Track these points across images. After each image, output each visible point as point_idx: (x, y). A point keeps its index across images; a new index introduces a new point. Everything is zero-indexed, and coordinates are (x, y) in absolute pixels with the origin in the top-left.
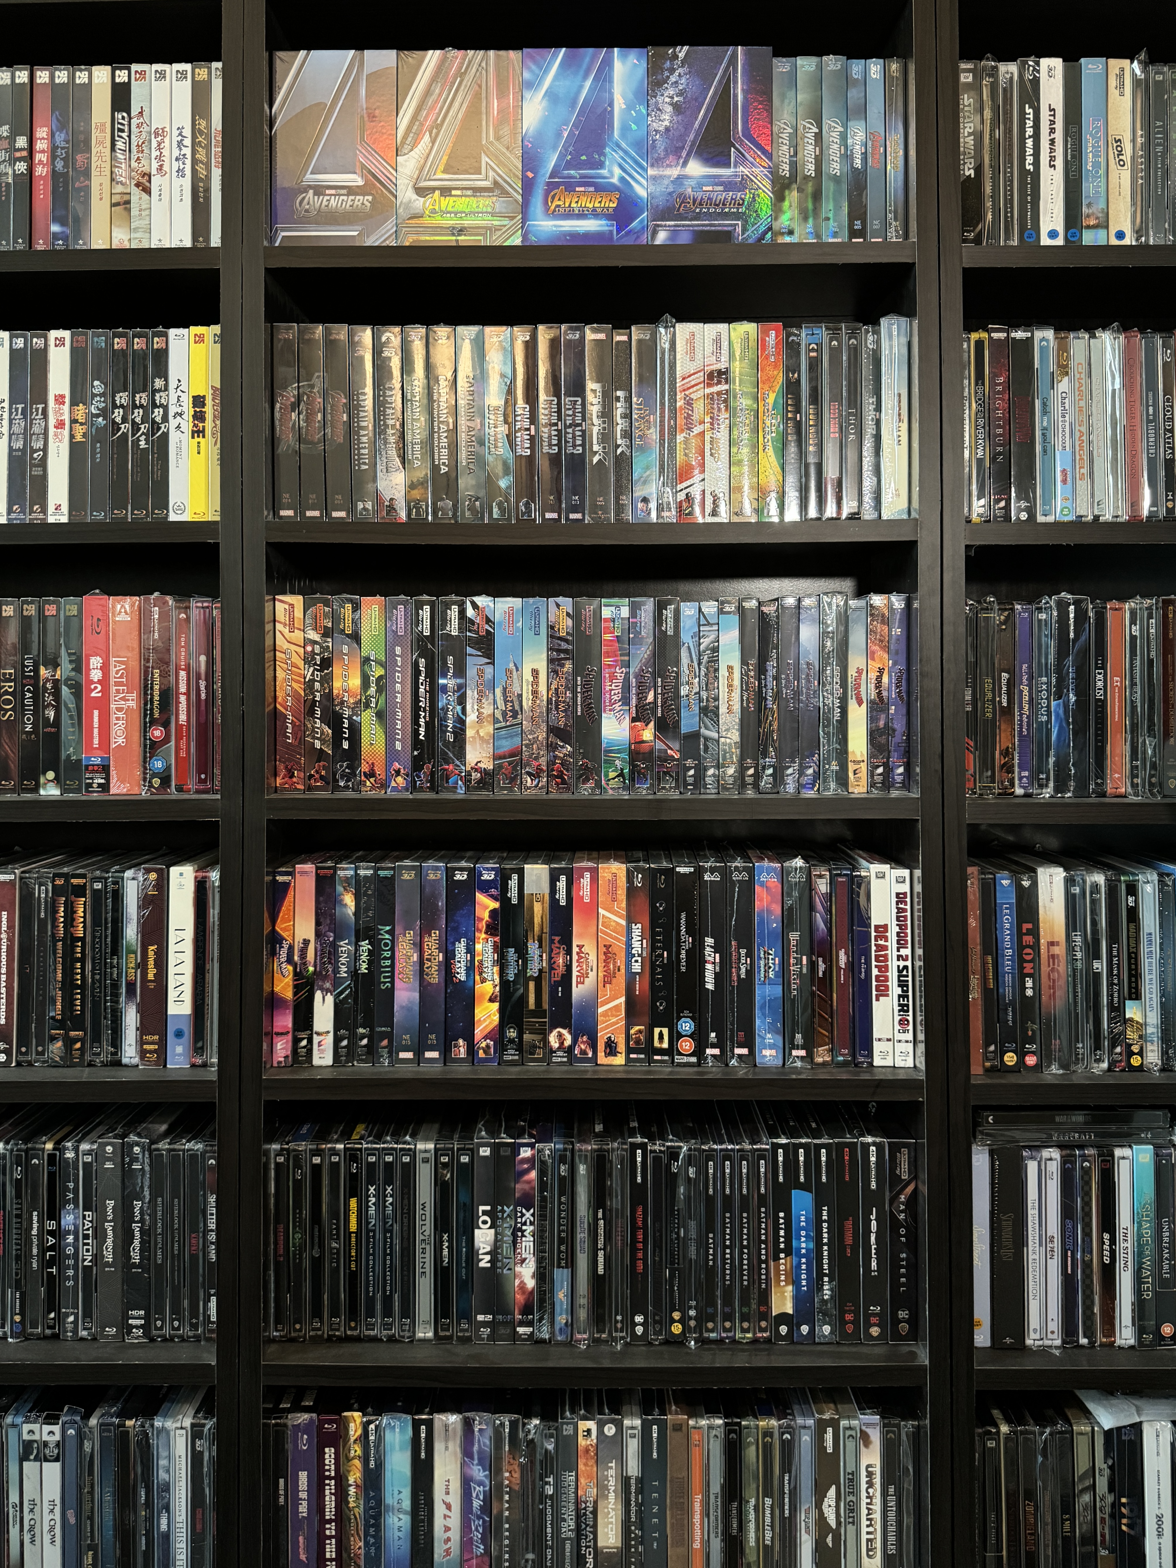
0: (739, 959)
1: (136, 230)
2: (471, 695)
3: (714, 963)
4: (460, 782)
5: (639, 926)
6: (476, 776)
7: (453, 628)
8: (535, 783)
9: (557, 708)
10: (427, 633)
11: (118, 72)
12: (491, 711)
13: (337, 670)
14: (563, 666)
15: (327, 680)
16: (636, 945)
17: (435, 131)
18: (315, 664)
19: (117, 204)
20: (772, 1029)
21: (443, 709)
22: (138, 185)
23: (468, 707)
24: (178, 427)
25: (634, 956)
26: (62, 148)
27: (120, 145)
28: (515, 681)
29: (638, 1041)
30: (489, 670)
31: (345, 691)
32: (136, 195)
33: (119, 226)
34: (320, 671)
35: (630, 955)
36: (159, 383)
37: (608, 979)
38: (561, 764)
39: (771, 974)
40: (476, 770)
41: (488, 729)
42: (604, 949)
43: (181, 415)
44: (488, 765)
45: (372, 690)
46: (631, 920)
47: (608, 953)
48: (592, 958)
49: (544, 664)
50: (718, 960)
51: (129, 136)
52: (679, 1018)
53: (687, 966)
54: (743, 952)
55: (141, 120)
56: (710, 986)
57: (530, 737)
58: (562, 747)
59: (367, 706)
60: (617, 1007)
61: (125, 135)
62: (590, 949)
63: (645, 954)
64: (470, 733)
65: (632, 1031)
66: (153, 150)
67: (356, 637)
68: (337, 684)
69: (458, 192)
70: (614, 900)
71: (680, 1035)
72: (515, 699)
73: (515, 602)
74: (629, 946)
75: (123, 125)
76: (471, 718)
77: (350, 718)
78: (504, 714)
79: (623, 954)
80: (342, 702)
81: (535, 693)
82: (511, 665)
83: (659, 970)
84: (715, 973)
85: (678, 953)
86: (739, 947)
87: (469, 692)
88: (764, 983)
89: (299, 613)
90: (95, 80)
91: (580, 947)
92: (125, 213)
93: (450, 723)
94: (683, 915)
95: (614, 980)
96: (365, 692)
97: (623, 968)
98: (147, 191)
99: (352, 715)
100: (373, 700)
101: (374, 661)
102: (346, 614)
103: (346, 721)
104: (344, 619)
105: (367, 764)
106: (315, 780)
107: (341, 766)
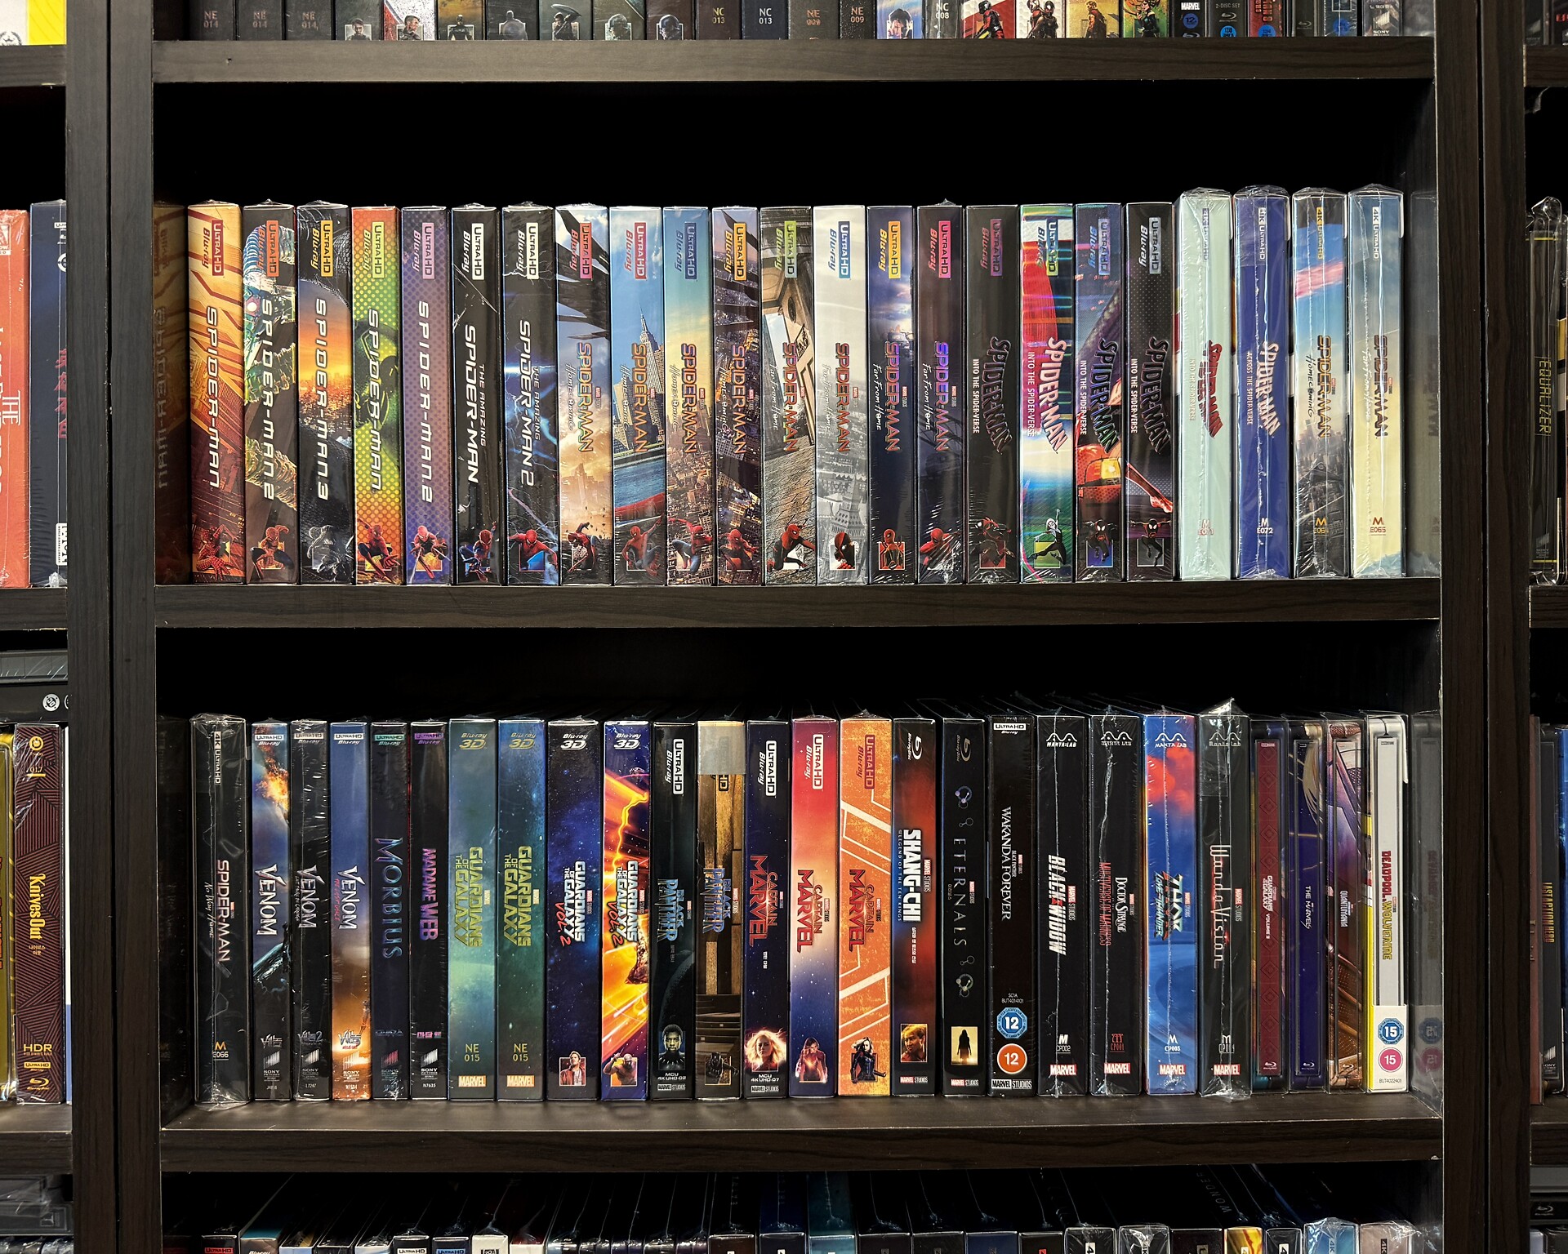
0: (1114, 896)
2: (567, 396)
3: (1065, 904)
4: (548, 565)
5: (917, 833)
6: (579, 552)
7: (530, 266)
8: (691, 565)
9: (731, 423)
10: (479, 276)
12: (605, 428)
13: (306, 347)
14: (741, 340)
15: (288, 367)
16: (911, 869)
18: (264, 336)
20: (1179, 1029)
21: (512, 423)
23: (562, 420)
25: (907, 890)
28: (652, 370)
29: (915, 1053)
30: (601, 346)
31: (320, 387)
34: (274, 349)
35: (899, 890)
37: (859, 934)
38: (741, 529)
39: (1177, 924)
40: (580, 542)
41: (601, 462)
42: (851, 879)
44: (599, 531)
45: (374, 384)
46: (900, 823)
47: (857, 886)
48: (828, 895)
49: (706, 334)
50: (1072, 898)
52: (999, 1008)
53: (1014, 909)
54: (1122, 882)
56: (1058, 948)
57: (681, 477)
58: (742, 497)
59: (365, 416)
60: (875, 989)
62: (823, 879)
63: (927, 886)
64: (566, 470)
65: (905, 1034)
67: (342, 283)
68: (306, 375)
70: (870, 785)
71: (1001, 1041)
72: (652, 404)
73: (649, 215)
74: (898, 872)
76: (569, 441)
77: (330, 440)
78: (631, 433)
79: (886, 888)
80: (316, 410)
81: (689, 390)
82: (643, 338)
83: (960, 916)
84: (1068, 923)
85: (998, 884)
86: (1115, 873)
87: (563, 392)
88: (1163, 941)
89: (231, 237)
91: (805, 874)
93: (528, 451)
94: (1007, 813)
95: (870, 938)
96: (361, 388)
97: (886, 912)
99: (336, 435)
100: (376, 405)
101: (374, 329)
102: (323, 240)
103: (323, 445)
104: (319, 250)
105: (367, 527)
106: (265, 559)
107: (316, 534)
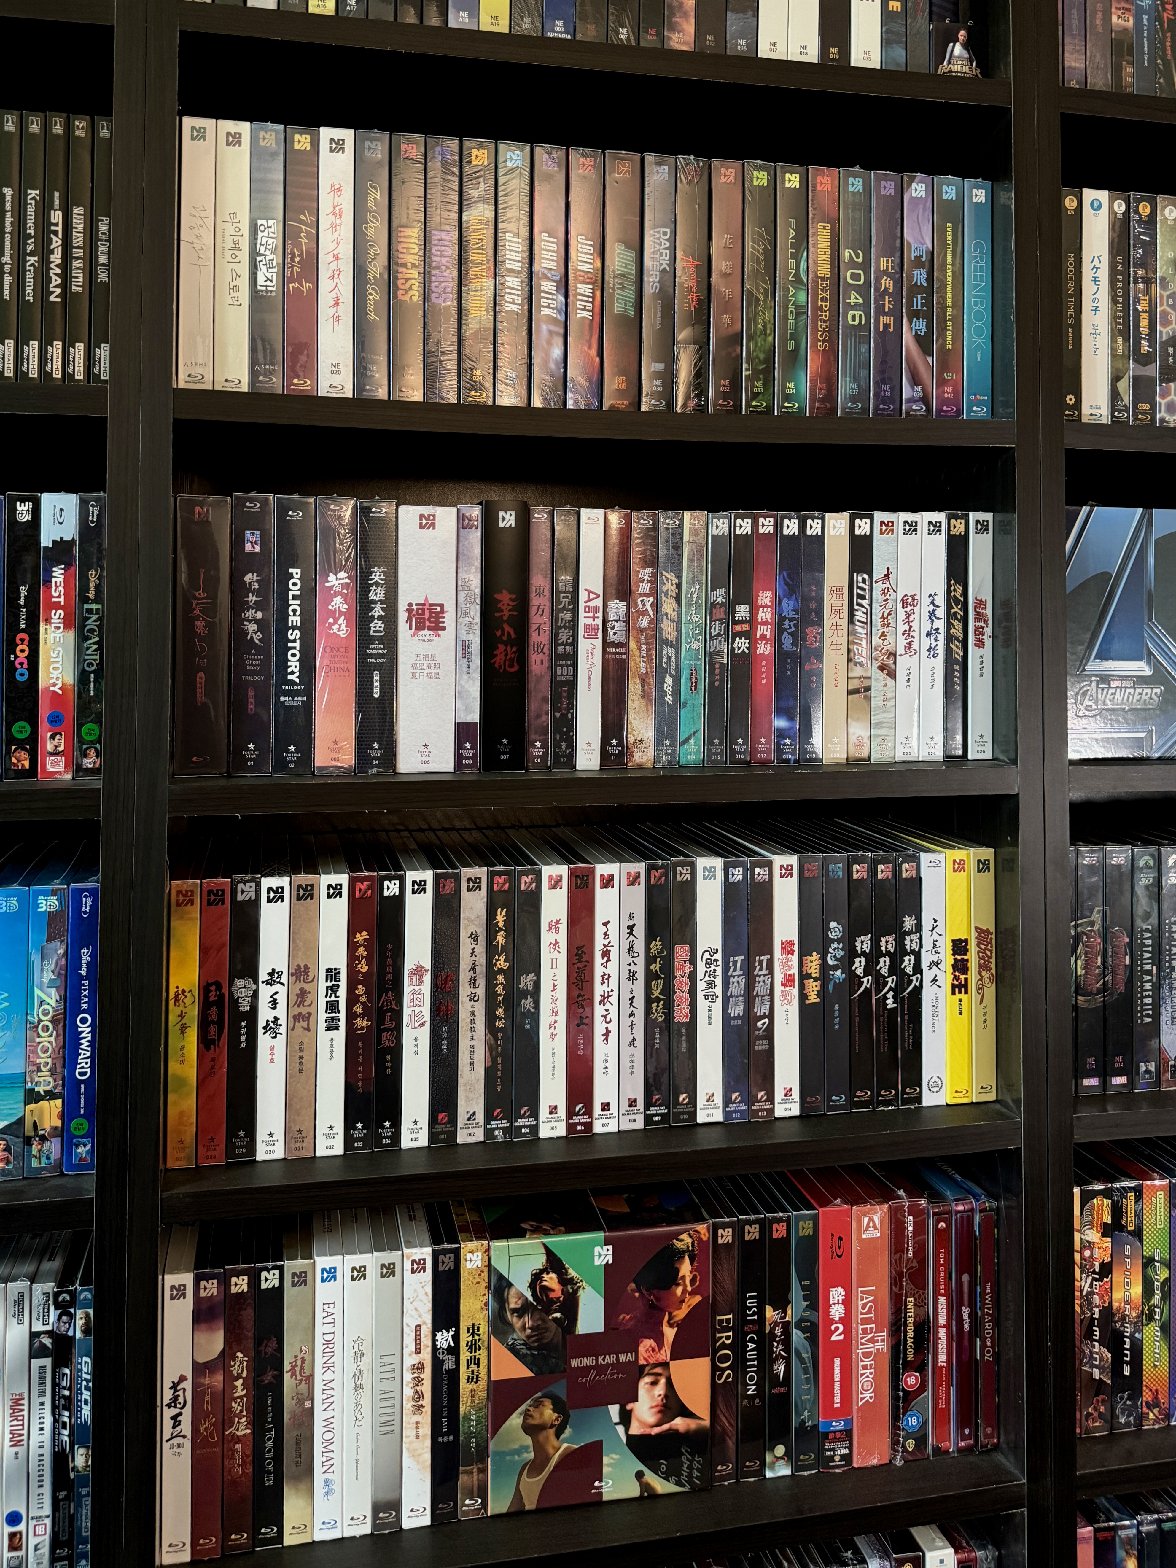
1: (879, 725)
11: (858, 522)
13: (1117, 1276)
15: (1107, 1291)
18: (1094, 1272)
19: (855, 691)
22: (882, 668)
24: (934, 980)
26: (791, 620)
27: (859, 615)
31: (1127, 1303)
32: (879, 680)
33: (858, 720)
36: (909, 923)
43: (937, 964)
45: (1157, 1299)
51: (871, 605)
55: (888, 585)
59: (1151, 1318)
61: (865, 603)
66: (900, 622)
67: (1138, 1233)
68: (1118, 1295)
75: (864, 590)
80: (1124, 1317)
90: (830, 532)
92: (865, 703)
96: (1149, 1300)
98: (892, 675)
99: (1135, 1332)
100: (1158, 1310)
101: (1157, 1262)
102: (1129, 1206)
103: (1127, 1340)
104: (1126, 1213)
105: (1151, 1390)
106: (1093, 1419)
107: (1122, 1398)
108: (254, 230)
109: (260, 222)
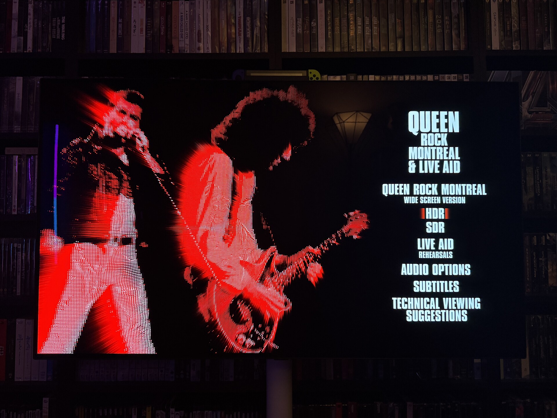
17: (533, 94)
69: (541, 113)
108: (297, 20)
109: (298, 19)
